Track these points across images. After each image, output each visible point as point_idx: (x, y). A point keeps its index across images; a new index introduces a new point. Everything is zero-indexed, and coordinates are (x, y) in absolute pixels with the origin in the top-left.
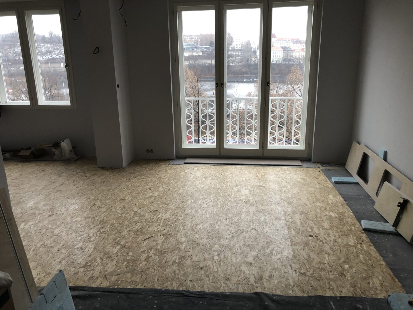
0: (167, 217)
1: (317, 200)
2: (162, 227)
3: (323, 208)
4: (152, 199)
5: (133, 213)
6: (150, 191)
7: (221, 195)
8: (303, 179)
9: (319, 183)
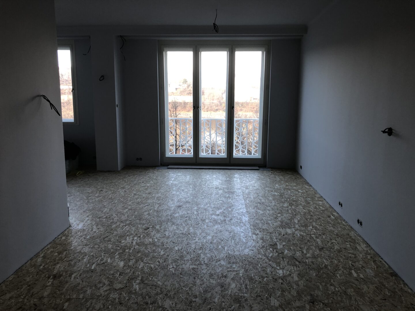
0: (159, 196)
1: (267, 187)
2: (156, 200)
3: (270, 190)
4: (146, 187)
5: (133, 194)
6: (143, 183)
7: (198, 185)
8: (258, 176)
9: (270, 179)
